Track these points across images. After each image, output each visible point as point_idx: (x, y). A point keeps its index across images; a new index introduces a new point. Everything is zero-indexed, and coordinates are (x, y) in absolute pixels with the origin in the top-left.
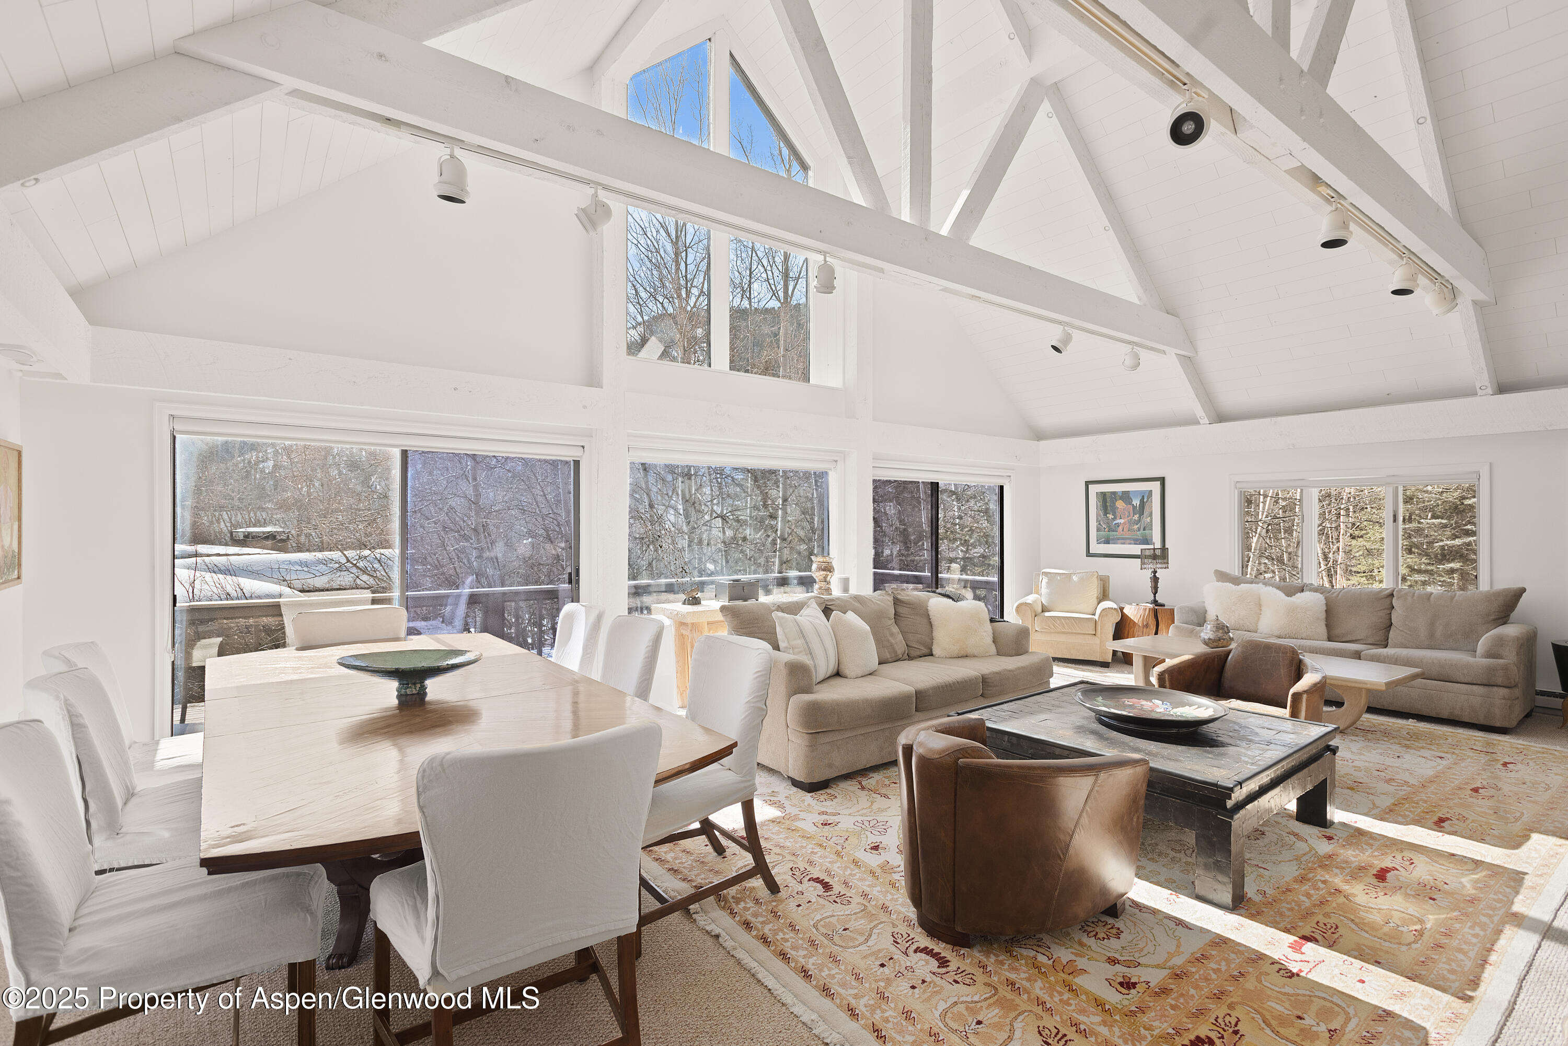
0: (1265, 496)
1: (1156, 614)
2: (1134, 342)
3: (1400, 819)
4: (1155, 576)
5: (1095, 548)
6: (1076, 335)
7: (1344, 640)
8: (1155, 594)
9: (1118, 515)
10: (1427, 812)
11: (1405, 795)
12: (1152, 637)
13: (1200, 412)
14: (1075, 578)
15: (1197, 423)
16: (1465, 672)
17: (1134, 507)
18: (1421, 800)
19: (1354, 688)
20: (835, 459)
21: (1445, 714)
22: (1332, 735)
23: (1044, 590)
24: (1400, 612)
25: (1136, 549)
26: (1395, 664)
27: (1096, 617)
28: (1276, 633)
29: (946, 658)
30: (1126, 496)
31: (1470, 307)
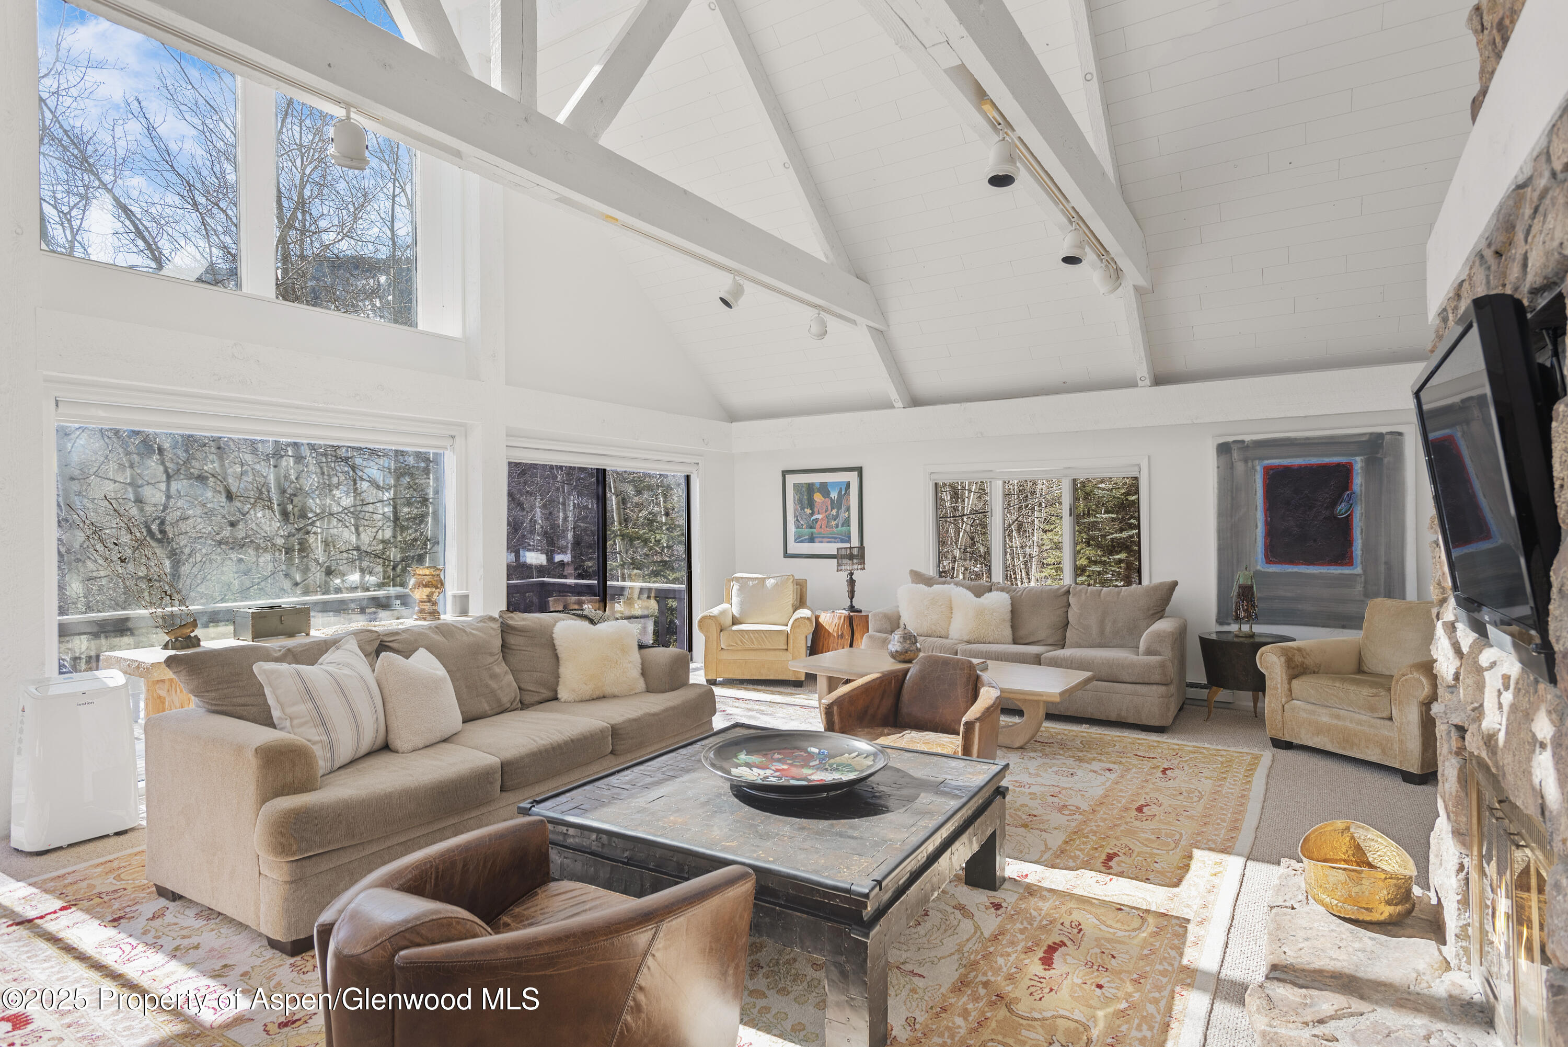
0: (970, 491)
1: (850, 620)
2: (820, 306)
3: (1071, 864)
4: (851, 578)
5: (793, 548)
6: (748, 287)
7: (1027, 641)
8: (852, 598)
9: (816, 510)
10: (1096, 849)
11: (1076, 827)
12: (847, 649)
13: (894, 395)
14: (770, 583)
15: (892, 407)
16: (1130, 671)
17: (832, 501)
18: (1092, 831)
19: (1033, 700)
20: (453, 433)
21: (1113, 717)
22: (1002, 774)
23: (735, 599)
24: (1075, 610)
25: (831, 548)
26: (1070, 668)
27: (788, 629)
28: (966, 638)
29: (575, 701)
30: (824, 488)
31: (1132, 291)
